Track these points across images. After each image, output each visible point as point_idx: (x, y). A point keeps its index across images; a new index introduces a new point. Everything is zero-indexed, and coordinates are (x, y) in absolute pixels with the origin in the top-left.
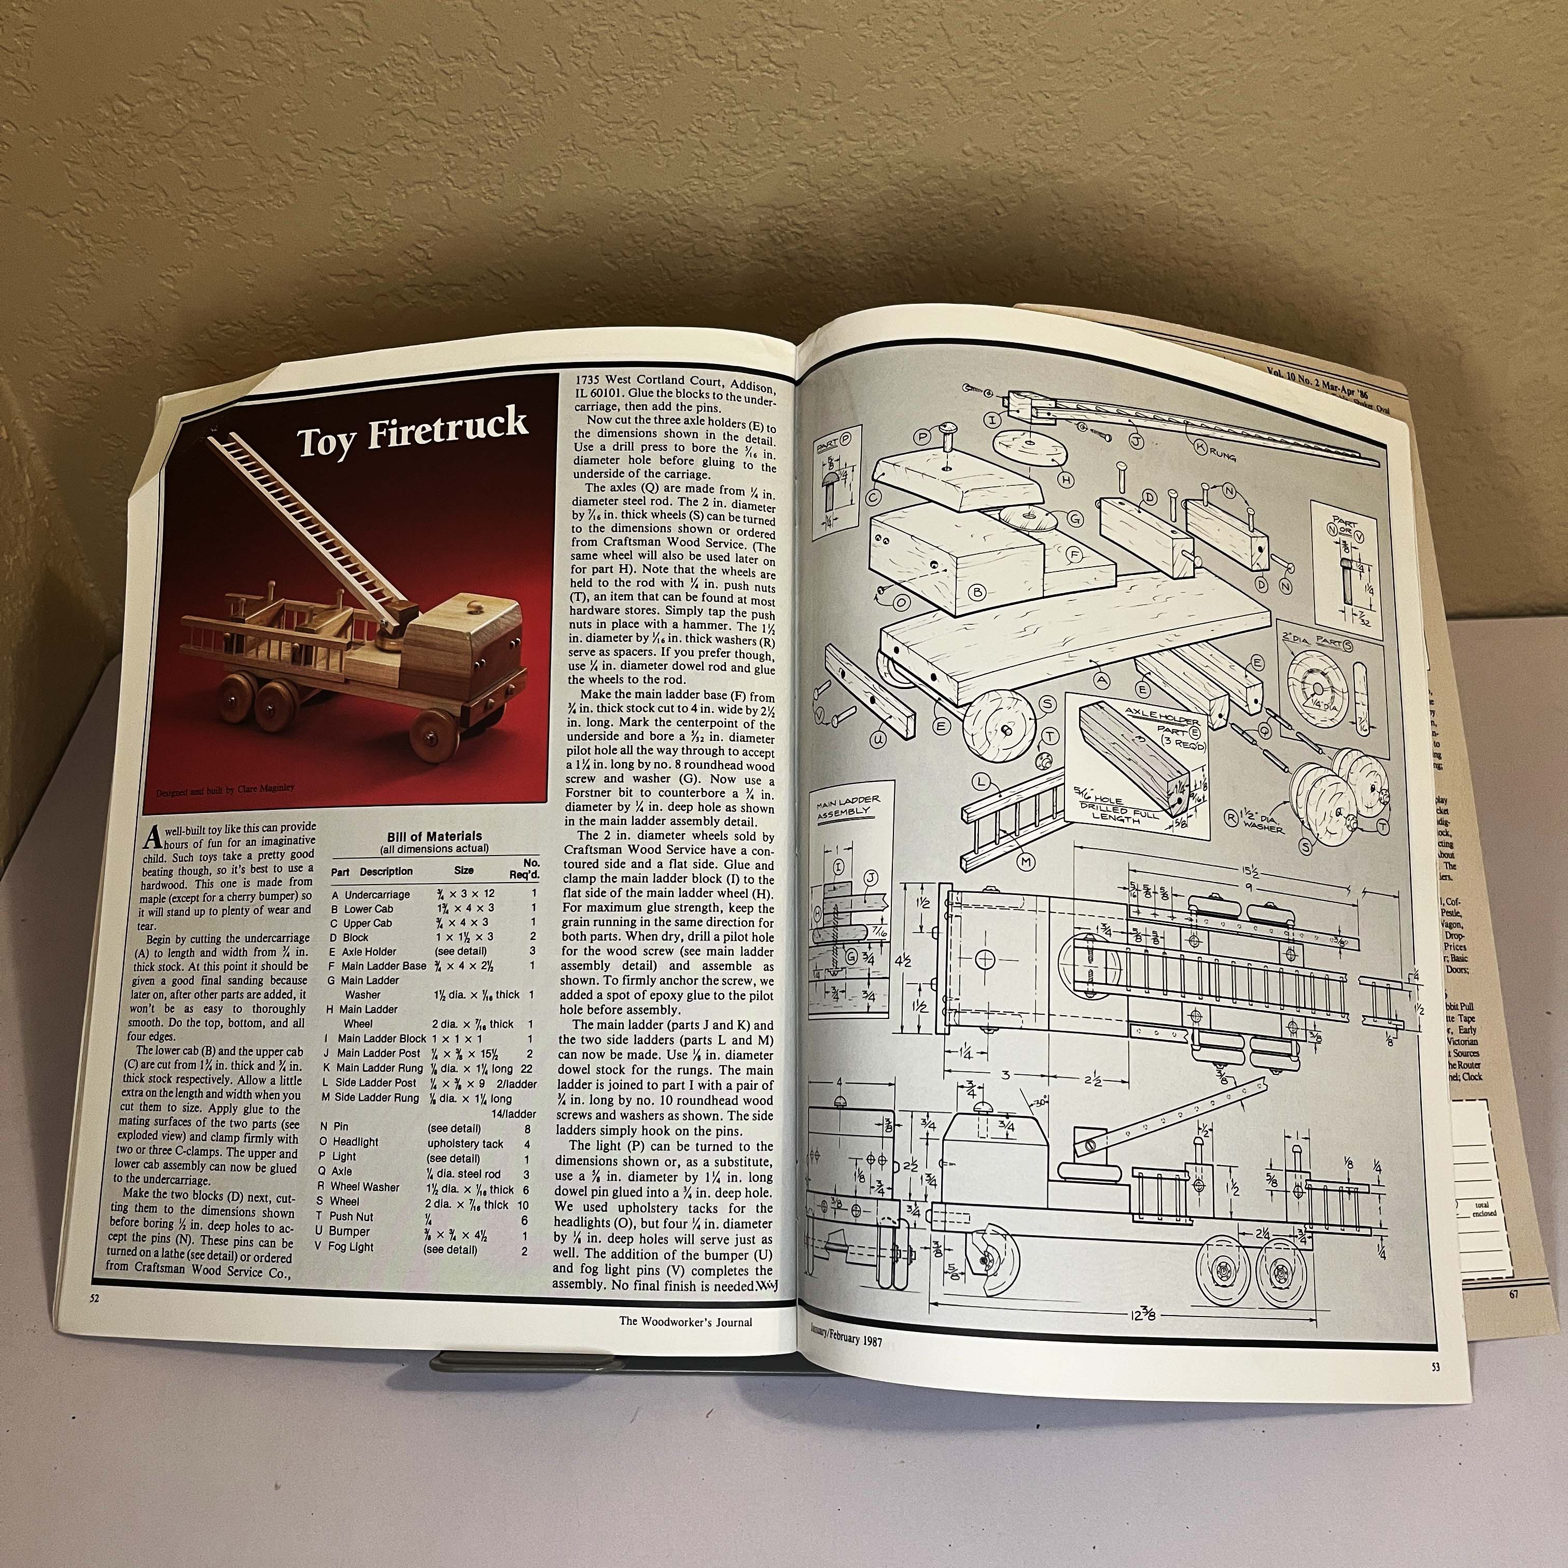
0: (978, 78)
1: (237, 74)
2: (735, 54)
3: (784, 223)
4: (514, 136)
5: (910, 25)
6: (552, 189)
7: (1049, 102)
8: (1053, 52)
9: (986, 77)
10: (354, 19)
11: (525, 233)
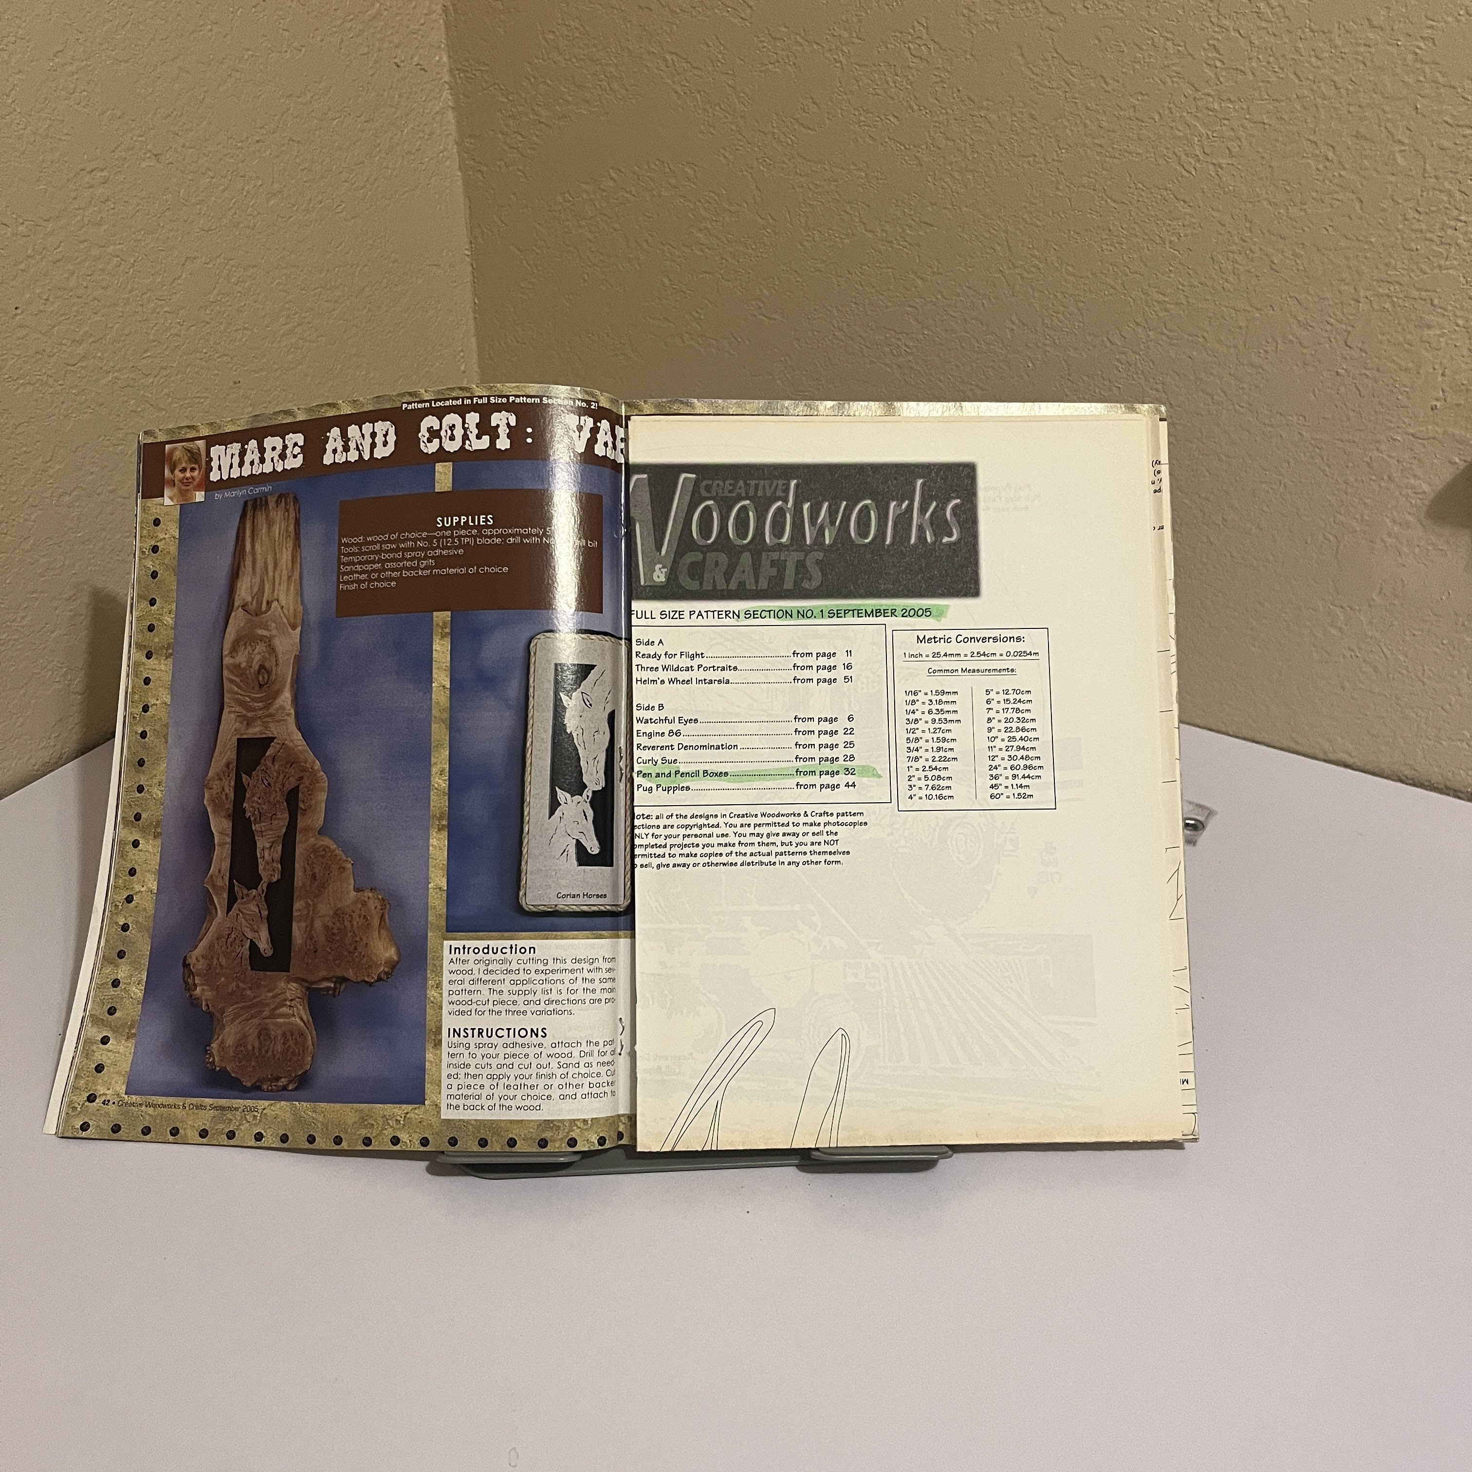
0: (1026, 275)
1: (627, 192)
2: (886, 232)
3: (900, 343)
4: (759, 255)
5: (987, 235)
6: (774, 292)
7: (1065, 300)
8: (1070, 269)
9: (1029, 276)
10: (690, 172)
11: (754, 316)
